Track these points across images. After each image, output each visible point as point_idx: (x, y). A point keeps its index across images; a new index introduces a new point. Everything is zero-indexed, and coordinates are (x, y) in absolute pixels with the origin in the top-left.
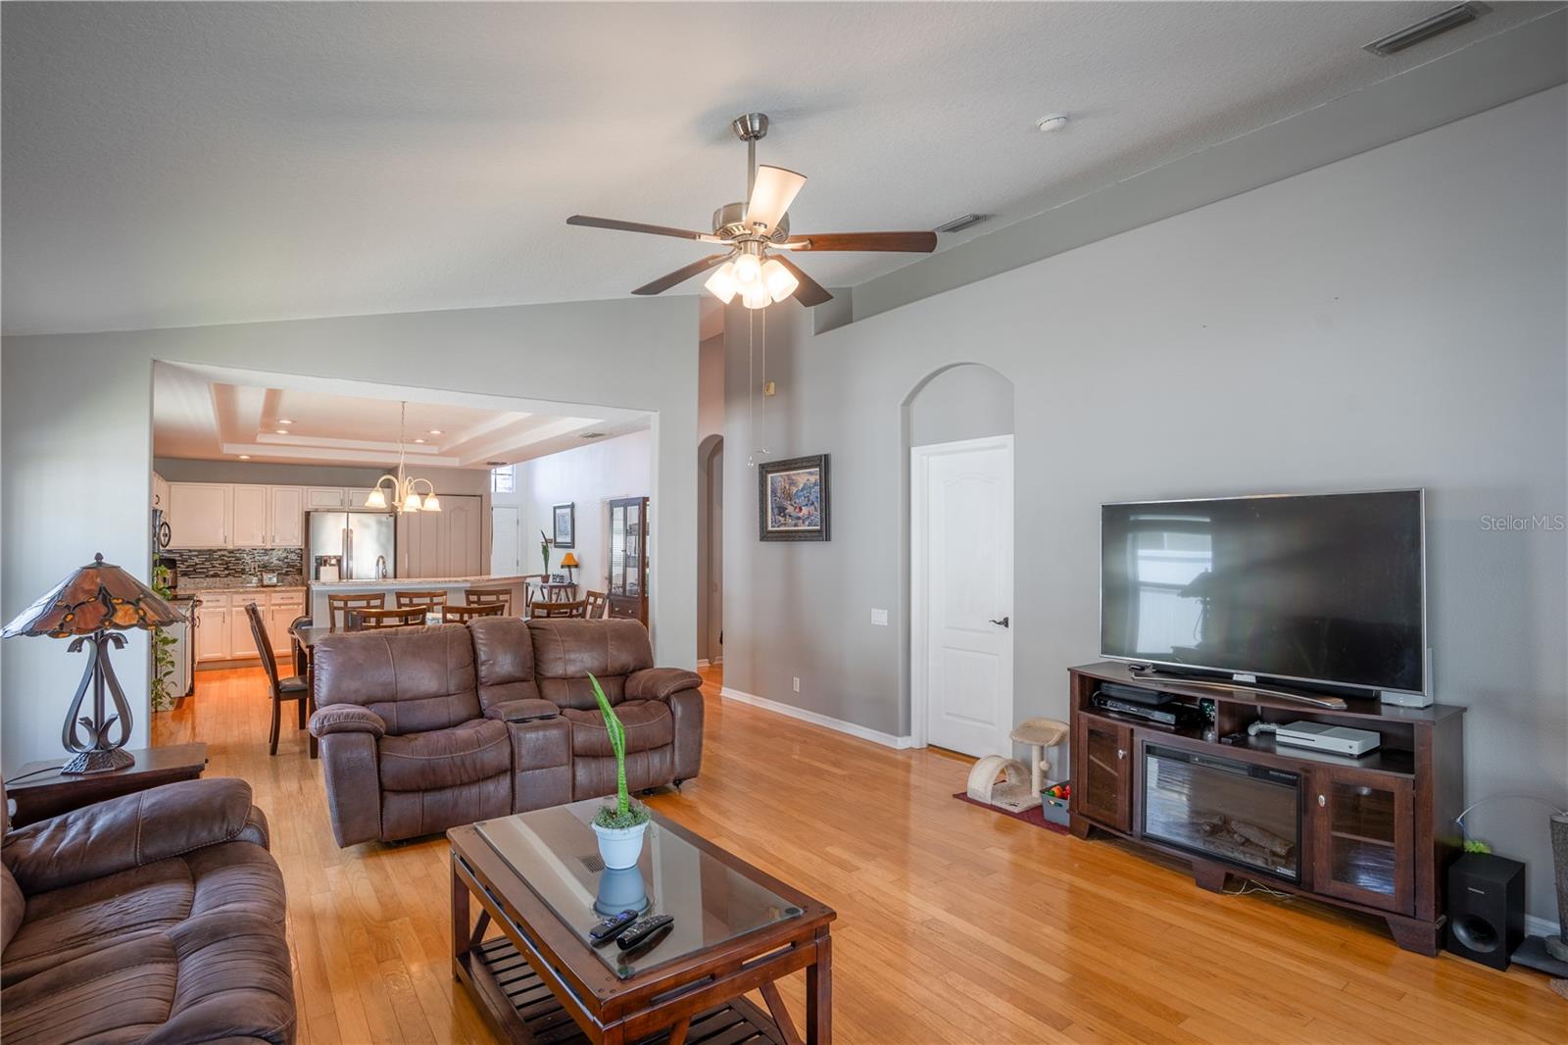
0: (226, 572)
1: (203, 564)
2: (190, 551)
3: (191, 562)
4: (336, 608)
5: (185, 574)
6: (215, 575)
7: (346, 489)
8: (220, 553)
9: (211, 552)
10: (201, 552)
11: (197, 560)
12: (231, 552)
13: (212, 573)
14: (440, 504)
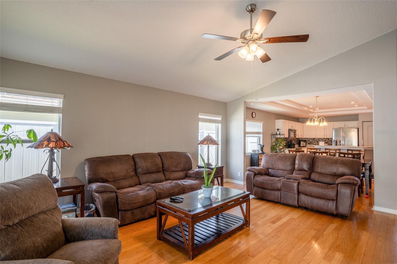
0: (317, 144)
1: (312, 141)
2: (310, 139)
3: (310, 141)
4: (308, 151)
5: (309, 144)
6: (315, 144)
7: (346, 122)
8: (316, 139)
9: (314, 139)
10: (312, 139)
11: (311, 141)
12: (318, 139)
13: (314, 144)
14: (327, 123)
